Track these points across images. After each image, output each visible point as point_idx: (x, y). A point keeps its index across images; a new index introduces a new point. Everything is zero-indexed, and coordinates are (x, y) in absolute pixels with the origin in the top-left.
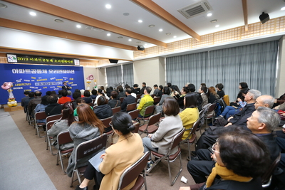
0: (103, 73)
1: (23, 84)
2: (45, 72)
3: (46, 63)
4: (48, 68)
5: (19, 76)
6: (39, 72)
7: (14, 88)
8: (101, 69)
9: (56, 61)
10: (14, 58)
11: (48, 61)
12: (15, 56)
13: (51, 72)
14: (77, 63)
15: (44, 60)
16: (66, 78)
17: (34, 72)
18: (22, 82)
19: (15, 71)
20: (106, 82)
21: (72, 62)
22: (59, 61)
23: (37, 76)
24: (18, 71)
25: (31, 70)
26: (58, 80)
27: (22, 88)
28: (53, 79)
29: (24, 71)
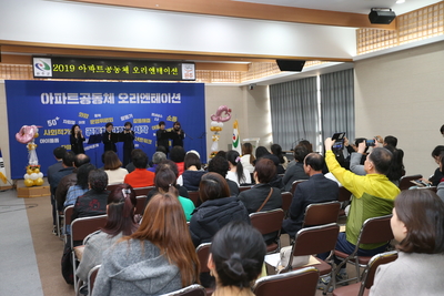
0: (260, 101)
1: (61, 132)
2: (110, 99)
3: (113, 75)
4: (116, 90)
5: (54, 110)
6: (97, 99)
7: (43, 141)
8: (255, 89)
9: (136, 70)
10: (47, 68)
11: (117, 70)
12: (49, 62)
13: (123, 100)
14: (188, 73)
15: (109, 69)
16: (158, 116)
17: (85, 100)
18: (60, 125)
19: (48, 99)
20: (269, 129)
21: (175, 70)
22: (144, 69)
23: (91, 109)
24: (52, 98)
25: (80, 96)
26: (140, 121)
27: (57, 140)
28: (127, 117)
29: (65, 98)
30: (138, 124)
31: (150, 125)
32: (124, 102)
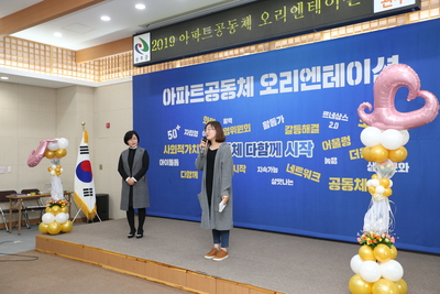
1: (180, 149)
2: (246, 88)
6: (228, 92)
7: (162, 162)
9: (264, 18)
11: (232, 28)
13: (267, 86)
15: (221, 27)
16: (337, 118)
17: (212, 94)
18: (182, 139)
22: (282, 13)
23: (219, 109)
24: (174, 95)
25: (206, 88)
26: (297, 129)
27: (176, 163)
28: (273, 122)
29: (187, 94)
30: (294, 137)
31: (317, 139)
32: (269, 91)
